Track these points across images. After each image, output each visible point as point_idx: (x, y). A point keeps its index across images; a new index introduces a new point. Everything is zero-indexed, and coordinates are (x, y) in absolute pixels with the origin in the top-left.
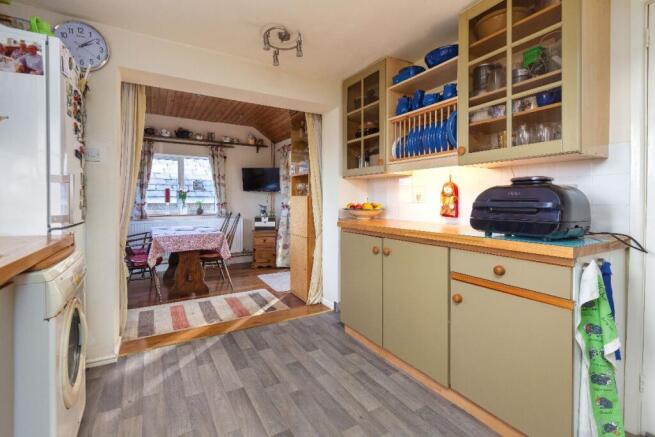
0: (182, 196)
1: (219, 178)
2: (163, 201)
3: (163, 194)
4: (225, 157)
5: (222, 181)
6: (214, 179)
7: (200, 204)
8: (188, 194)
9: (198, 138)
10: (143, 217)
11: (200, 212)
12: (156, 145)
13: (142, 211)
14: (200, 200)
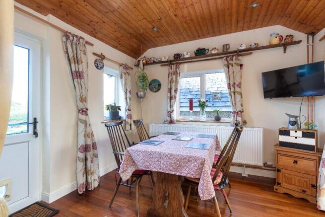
0: (202, 105)
1: (234, 86)
2: (188, 109)
3: (188, 104)
4: (241, 66)
5: (237, 89)
6: (229, 88)
7: (217, 112)
8: (207, 104)
9: (213, 52)
10: (171, 122)
11: (218, 119)
12: (181, 66)
13: (170, 117)
14: (217, 109)
